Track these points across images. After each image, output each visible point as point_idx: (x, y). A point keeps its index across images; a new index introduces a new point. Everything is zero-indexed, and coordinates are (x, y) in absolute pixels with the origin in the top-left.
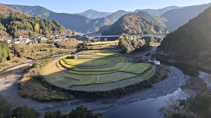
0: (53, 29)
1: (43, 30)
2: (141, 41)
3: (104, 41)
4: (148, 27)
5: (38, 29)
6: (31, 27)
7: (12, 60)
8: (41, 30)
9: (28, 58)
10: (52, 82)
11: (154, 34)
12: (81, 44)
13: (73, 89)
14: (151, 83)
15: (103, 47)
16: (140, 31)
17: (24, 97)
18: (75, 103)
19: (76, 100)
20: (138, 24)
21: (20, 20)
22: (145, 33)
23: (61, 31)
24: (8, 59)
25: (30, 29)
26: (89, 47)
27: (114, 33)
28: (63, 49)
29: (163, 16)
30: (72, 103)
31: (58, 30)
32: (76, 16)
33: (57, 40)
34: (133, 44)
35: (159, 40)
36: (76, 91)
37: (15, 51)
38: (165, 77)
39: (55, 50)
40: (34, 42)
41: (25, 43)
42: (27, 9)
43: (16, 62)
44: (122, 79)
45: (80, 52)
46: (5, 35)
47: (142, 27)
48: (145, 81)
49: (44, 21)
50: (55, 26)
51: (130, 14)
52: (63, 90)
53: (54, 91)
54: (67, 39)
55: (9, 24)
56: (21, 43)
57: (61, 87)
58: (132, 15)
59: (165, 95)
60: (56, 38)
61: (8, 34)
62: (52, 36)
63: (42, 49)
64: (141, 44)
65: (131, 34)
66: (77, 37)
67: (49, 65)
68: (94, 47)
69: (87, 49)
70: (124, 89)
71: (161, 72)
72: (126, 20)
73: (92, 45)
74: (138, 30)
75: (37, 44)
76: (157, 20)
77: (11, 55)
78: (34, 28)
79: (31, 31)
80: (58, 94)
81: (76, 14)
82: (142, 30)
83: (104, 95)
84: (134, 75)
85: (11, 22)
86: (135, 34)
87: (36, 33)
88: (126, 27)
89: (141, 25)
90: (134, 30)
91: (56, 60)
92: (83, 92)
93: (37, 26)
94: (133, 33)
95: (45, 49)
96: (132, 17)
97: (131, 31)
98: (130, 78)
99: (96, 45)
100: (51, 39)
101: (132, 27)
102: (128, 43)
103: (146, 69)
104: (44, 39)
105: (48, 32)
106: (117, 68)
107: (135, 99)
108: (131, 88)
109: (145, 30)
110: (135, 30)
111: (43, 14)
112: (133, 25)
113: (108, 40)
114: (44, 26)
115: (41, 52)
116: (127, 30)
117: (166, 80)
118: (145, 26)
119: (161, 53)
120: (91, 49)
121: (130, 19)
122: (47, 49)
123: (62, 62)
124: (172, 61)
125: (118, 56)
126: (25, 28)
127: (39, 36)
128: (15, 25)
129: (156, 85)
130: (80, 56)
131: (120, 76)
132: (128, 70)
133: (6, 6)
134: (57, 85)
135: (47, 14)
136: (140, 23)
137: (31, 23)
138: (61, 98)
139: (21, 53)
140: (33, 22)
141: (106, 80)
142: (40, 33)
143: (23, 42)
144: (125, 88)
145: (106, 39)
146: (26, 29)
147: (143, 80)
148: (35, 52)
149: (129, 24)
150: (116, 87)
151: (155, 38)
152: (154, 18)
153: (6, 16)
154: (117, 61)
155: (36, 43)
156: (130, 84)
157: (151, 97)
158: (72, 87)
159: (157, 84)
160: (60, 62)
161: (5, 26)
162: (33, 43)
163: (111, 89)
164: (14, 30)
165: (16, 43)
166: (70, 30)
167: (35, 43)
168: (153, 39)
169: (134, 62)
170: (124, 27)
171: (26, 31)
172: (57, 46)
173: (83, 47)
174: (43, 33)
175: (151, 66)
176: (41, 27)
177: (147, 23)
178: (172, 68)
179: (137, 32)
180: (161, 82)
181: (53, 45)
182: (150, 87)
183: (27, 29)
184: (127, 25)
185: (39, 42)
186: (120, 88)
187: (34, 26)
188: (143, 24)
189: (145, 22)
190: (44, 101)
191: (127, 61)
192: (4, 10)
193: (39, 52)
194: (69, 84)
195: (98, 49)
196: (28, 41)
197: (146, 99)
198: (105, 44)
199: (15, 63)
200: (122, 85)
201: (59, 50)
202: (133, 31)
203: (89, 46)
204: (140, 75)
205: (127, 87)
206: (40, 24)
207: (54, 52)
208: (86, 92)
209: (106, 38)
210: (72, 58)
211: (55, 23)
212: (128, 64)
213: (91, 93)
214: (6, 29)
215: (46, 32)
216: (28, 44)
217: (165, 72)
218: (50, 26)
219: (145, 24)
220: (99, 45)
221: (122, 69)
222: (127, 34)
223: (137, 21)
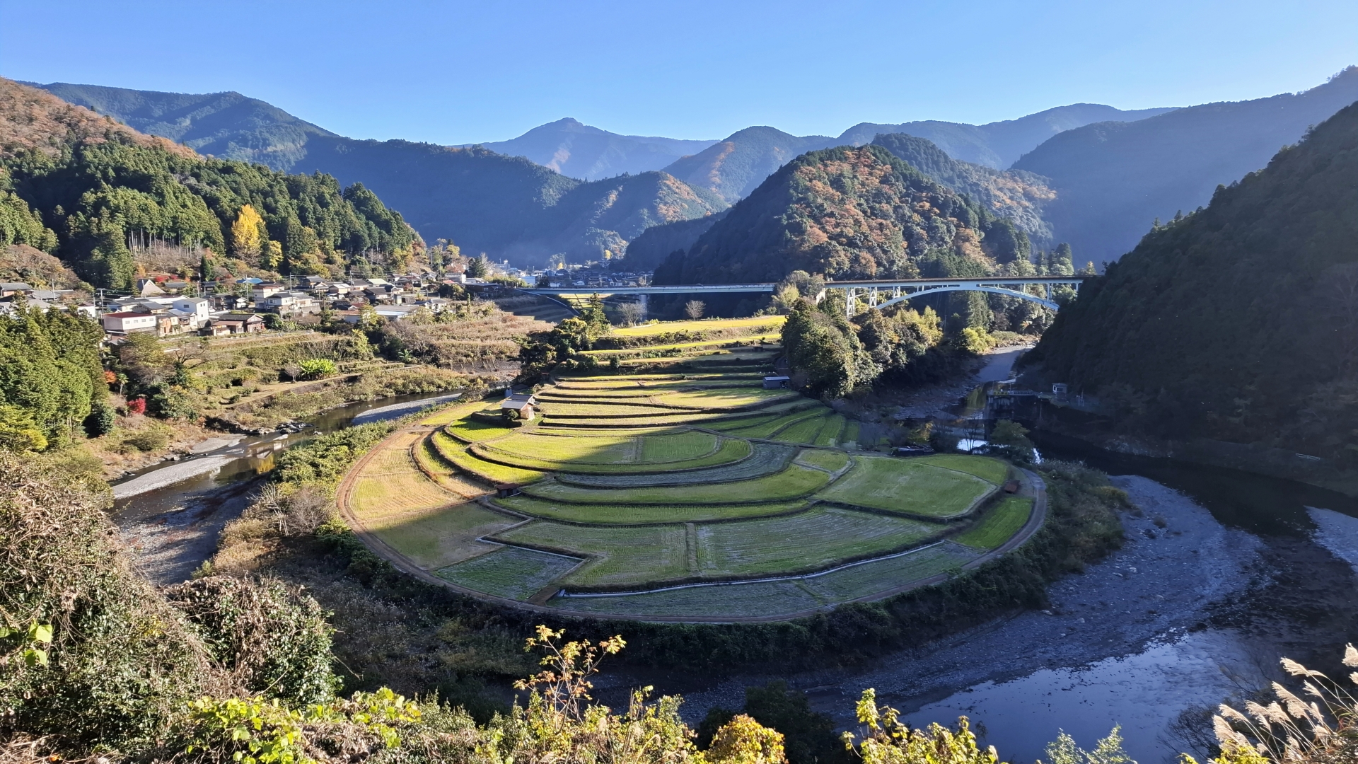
0: (351, 244)
1: (285, 248)
2: (913, 316)
3: (687, 317)
4: (949, 231)
5: (255, 243)
6: (215, 224)
7: (116, 434)
8: (276, 246)
9: (211, 423)
10: (421, 566)
11: (987, 277)
12: (551, 337)
14: (1038, 577)
15: (687, 352)
16: (901, 257)
20: (885, 216)
21: (141, 182)
22: (933, 270)
23: (398, 252)
24: (94, 426)
25: (208, 239)
26: (599, 357)
27: (736, 267)
28: (421, 370)
29: (1026, 165)
31: (382, 247)
33: (382, 312)
34: (869, 338)
35: (1015, 318)
37: (133, 376)
38: (1109, 545)
39: (376, 369)
40: (240, 325)
41: (185, 329)
42: (158, 112)
43: (143, 445)
44: (857, 551)
45: (548, 388)
46: (47, 274)
47: (908, 235)
48: (1004, 567)
50: (359, 223)
51: (831, 152)
53: (450, 625)
54: (443, 304)
55: (74, 206)
56: (158, 327)
57: (491, 599)
58: (844, 159)
59: (1138, 649)
60: (370, 297)
61: (64, 273)
62: (343, 289)
63: (292, 369)
64: (920, 338)
65: (844, 277)
66: (503, 295)
67: (370, 467)
68: (629, 356)
69: (587, 369)
70: (884, 612)
71: (1081, 513)
72: (808, 189)
73: (620, 344)
74: (885, 252)
75: (257, 336)
76: (992, 188)
77: (113, 401)
78: (229, 237)
79: (210, 255)
80: (478, 643)
81: (477, 149)
82: (913, 250)
83: (771, 648)
84: (927, 530)
85: (90, 197)
86: (865, 277)
87: (242, 265)
88: (816, 235)
89: (902, 219)
90: (865, 255)
91: (405, 438)
92: (632, 630)
93: (250, 222)
94: (858, 269)
95: (313, 364)
96: (846, 168)
97: (842, 257)
98: (907, 548)
99: (643, 341)
100: (343, 306)
101: (850, 232)
102: (843, 329)
103: (989, 490)
104: (296, 304)
105: (315, 259)
106: (808, 484)
107: (961, 677)
109: (929, 251)
110: (871, 250)
111: (266, 143)
112: (857, 222)
113: (704, 315)
114: (294, 221)
115: (287, 386)
116: (821, 252)
117: (1121, 563)
118: (931, 229)
119: (1055, 393)
120: (612, 369)
121: (837, 183)
122: (328, 364)
123: (450, 449)
124: (1124, 445)
125: (793, 411)
126: (175, 233)
127: (269, 283)
128: (114, 211)
129: (1067, 591)
130: (550, 409)
131: (837, 532)
132: (877, 497)
133: (42, 95)
134: (460, 585)
135: (287, 148)
136: (896, 208)
137: (212, 202)
139: (168, 394)
140: (226, 197)
141: (760, 560)
142: (265, 265)
143: (175, 321)
144: (889, 605)
145: (695, 307)
146: (177, 241)
147: (987, 558)
148: (250, 384)
149: (832, 215)
150: (833, 602)
151: (994, 302)
152: (974, 178)
153: (49, 156)
154: (791, 439)
155: (250, 328)
156: (918, 585)
157: (1052, 665)
158: (554, 599)
159: (1072, 583)
160: (430, 446)
161: (49, 221)
162: (232, 329)
163: (804, 613)
164: (108, 248)
165: (129, 324)
166: (455, 250)
167: (245, 326)
168: (979, 307)
169: (904, 447)
170: (798, 229)
171: (177, 253)
172: (388, 347)
173: (562, 354)
174: (284, 268)
175: (1011, 475)
176: (276, 230)
177: (943, 206)
178: (1140, 487)
179: (879, 264)
180: (1092, 572)
181: (362, 342)
182: (1034, 603)
183: (189, 238)
184: (817, 220)
185: (269, 323)
186: (859, 609)
187: (228, 222)
188: (917, 217)
189: (927, 205)
191: (851, 444)
192: (31, 120)
193: (278, 388)
194: (536, 584)
195: (656, 369)
196: (203, 311)
197: (1025, 673)
198: (698, 337)
199: (137, 456)
200: (870, 590)
201: (398, 372)
202: (856, 260)
203: (595, 347)
204: (960, 526)
205: (902, 599)
206: (267, 207)
207: (369, 388)
208: (652, 631)
209: (697, 297)
210: (507, 421)
211: (361, 204)
212: (866, 462)
213: (686, 638)
214: (52, 239)
215: (306, 262)
216: (206, 331)
217: (1105, 512)
218: (328, 222)
219: (925, 215)
220: (658, 340)
221: (837, 493)
222: (819, 278)
223: (878, 196)
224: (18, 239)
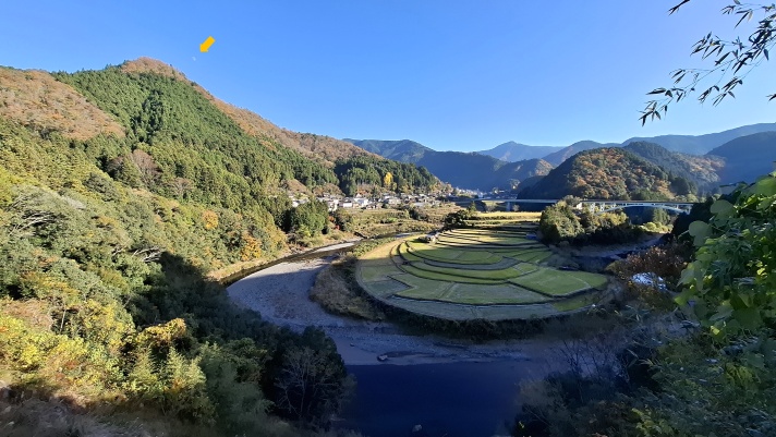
0: (417, 184)
1: (397, 185)
2: (613, 216)
3: (511, 211)
4: (651, 181)
5: (389, 183)
6: (379, 178)
7: (330, 234)
8: (395, 184)
9: (356, 234)
11: (668, 202)
12: (455, 215)
13: (390, 302)
15: (502, 223)
16: (623, 191)
17: (312, 298)
18: (383, 329)
19: (385, 325)
20: (617, 175)
21: (362, 166)
22: (638, 197)
23: (431, 186)
24: (325, 232)
25: (377, 182)
26: (469, 223)
27: (546, 193)
28: (422, 223)
29: (717, 152)
30: (376, 329)
31: (426, 184)
32: (474, 157)
33: (416, 204)
34: (585, 223)
36: (392, 307)
37: (338, 219)
39: (409, 222)
40: (374, 206)
41: (360, 207)
43: (336, 238)
44: (506, 301)
45: (448, 232)
46: (335, 191)
47: (628, 183)
48: (564, 318)
49: (404, 167)
50: (420, 177)
52: (372, 301)
53: (358, 298)
54: (439, 203)
55: (345, 173)
56: (352, 206)
57: (372, 294)
58: (601, 152)
60: (417, 200)
61: (339, 191)
62: (410, 197)
63: (384, 220)
64: (611, 224)
65: (591, 199)
68: (481, 224)
69: (464, 226)
70: (494, 324)
72: (581, 165)
73: (479, 219)
74: (614, 189)
75: (378, 209)
76: (692, 164)
77: (332, 225)
78: (382, 181)
79: (377, 186)
80: (359, 305)
82: (629, 188)
83: (444, 328)
84: (542, 298)
85: (349, 171)
86: (603, 199)
87: (385, 189)
89: (626, 176)
90: (603, 190)
91: (395, 244)
92: (402, 312)
93: (389, 177)
94: (600, 196)
95: (391, 219)
96: (601, 156)
97: (593, 191)
98: (527, 304)
99: (488, 218)
100: (407, 202)
101: (598, 181)
102: (572, 219)
103: (587, 287)
104: (394, 201)
105: (405, 189)
106: (509, 275)
108: (515, 327)
109: (638, 190)
110: (607, 188)
112: (603, 177)
113: (520, 211)
114: (401, 177)
116: (583, 188)
118: (641, 181)
120: (472, 227)
121: (596, 162)
122: (394, 219)
123: (403, 248)
125: (531, 248)
126: (368, 181)
127: (389, 195)
128: (354, 174)
130: (442, 239)
131: (504, 293)
132: (532, 284)
133: (349, 143)
135: (418, 155)
136: (623, 172)
137: (380, 171)
138: (361, 313)
139: (346, 225)
140: (384, 170)
141: (465, 298)
142: (391, 190)
143: (357, 205)
144: (499, 323)
145: (517, 207)
146: (368, 183)
147: (558, 313)
148: (371, 224)
149: (590, 174)
150: (480, 316)
151: (671, 213)
152: (682, 158)
153: (346, 160)
154: (520, 259)
158: (389, 297)
160: (399, 246)
161: (339, 178)
163: (463, 319)
164: (350, 184)
165: (345, 205)
166: (450, 185)
167: (376, 207)
168: (661, 214)
169: (566, 267)
170: (574, 180)
171: (368, 186)
172: (414, 215)
173: (458, 220)
174: (397, 191)
176: (396, 179)
177: (648, 172)
179: (611, 194)
181: (407, 213)
183: (372, 182)
184: (583, 176)
185: (383, 206)
186: (483, 321)
187: (383, 177)
188: (634, 176)
189: (640, 171)
190: (335, 313)
191: (545, 263)
193: (380, 225)
194: (389, 292)
195: (488, 228)
196: (366, 202)
198: (510, 218)
199: (333, 240)
200: (496, 316)
201: (415, 223)
202: (599, 192)
203: (470, 219)
204: (558, 299)
205: (506, 321)
206: (394, 173)
207: (404, 228)
208: (409, 313)
209: (517, 203)
210: (425, 241)
211: (421, 171)
212: (543, 270)
213: (418, 318)
214: (338, 182)
215: (403, 189)
216: (365, 208)
218: (411, 177)
219: (639, 175)
220: (493, 218)
221: (517, 280)
222: (578, 199)
223: (616, 167)
224: (331, 182)
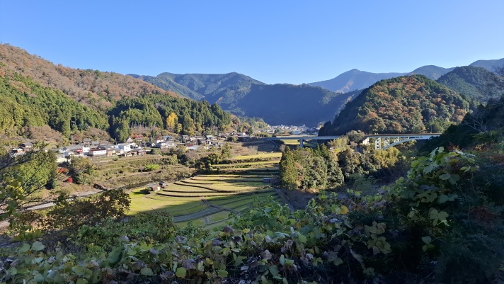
0: (207, 124)
4: (450, 111)
5: (173, 124)
6: (161, 119)
7: (55, 189)
8: (180, 125)
9: (96, 186)
16: (419, 123)
20: (414, 105)
21: (140, 107)
24: (49, 186)
25: (158, 124)
31: (218, 124)
37: (72, 171)
39: (173, 168)
47: (425, 113)
49: (193, 106)
56: (107, 154)
58: (400, 81)
63: (143, 168)
65: (382, 132)
68: (228, 168)
69: (209, 172)
72: (375, 95)
74: (408, 121)
75: (141, 156)
77: (62, 177)
78: (165, 122)
82: (426, 120)
85: (122, 112)
86: (395, 132)
87: (168, 132)
89: (424, 106)
90: (395, 123)
93: (172, 118)
94: (391, 129)
95: (149, 167)
97: (383, 123)
101: (391, 113)
104: (169, 145)
105: (192, 130)
110: (400, 121)
112: (397, 109)
114: (188, 117)
115: (140, 173)
116: (373, 122)
118: (439, 111)
121: (393, 93)
122: (156, 166)
136: (422, 102)
137: (162, 112)
139: (81, 176)
142: (176, 132)
143: (114, 152)
146: (147, 125)
148: (125, 173)
149: (384, 106)
161: (110, 121)
164: (122, 128)
165: (95, 153)
167: (138, 153)
170: (364, 113)
171: (146, 129)
177: (448, 100)
179: (404, 126)
181: (174, 158)
184: (375, 108)
185: (150, 152)
187: (165, 118)
188: (432, 105)
189: (439, 99)
206: (181, 113)
214: (107, 125)
215: (189, 130)
219: (438, 104)
222: (365, 134)
223: (414, 97)
224: (96, 126)
